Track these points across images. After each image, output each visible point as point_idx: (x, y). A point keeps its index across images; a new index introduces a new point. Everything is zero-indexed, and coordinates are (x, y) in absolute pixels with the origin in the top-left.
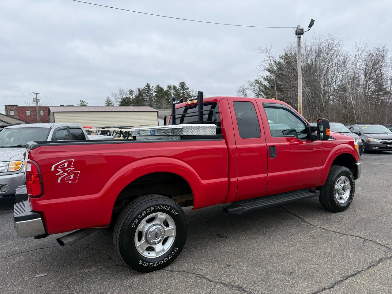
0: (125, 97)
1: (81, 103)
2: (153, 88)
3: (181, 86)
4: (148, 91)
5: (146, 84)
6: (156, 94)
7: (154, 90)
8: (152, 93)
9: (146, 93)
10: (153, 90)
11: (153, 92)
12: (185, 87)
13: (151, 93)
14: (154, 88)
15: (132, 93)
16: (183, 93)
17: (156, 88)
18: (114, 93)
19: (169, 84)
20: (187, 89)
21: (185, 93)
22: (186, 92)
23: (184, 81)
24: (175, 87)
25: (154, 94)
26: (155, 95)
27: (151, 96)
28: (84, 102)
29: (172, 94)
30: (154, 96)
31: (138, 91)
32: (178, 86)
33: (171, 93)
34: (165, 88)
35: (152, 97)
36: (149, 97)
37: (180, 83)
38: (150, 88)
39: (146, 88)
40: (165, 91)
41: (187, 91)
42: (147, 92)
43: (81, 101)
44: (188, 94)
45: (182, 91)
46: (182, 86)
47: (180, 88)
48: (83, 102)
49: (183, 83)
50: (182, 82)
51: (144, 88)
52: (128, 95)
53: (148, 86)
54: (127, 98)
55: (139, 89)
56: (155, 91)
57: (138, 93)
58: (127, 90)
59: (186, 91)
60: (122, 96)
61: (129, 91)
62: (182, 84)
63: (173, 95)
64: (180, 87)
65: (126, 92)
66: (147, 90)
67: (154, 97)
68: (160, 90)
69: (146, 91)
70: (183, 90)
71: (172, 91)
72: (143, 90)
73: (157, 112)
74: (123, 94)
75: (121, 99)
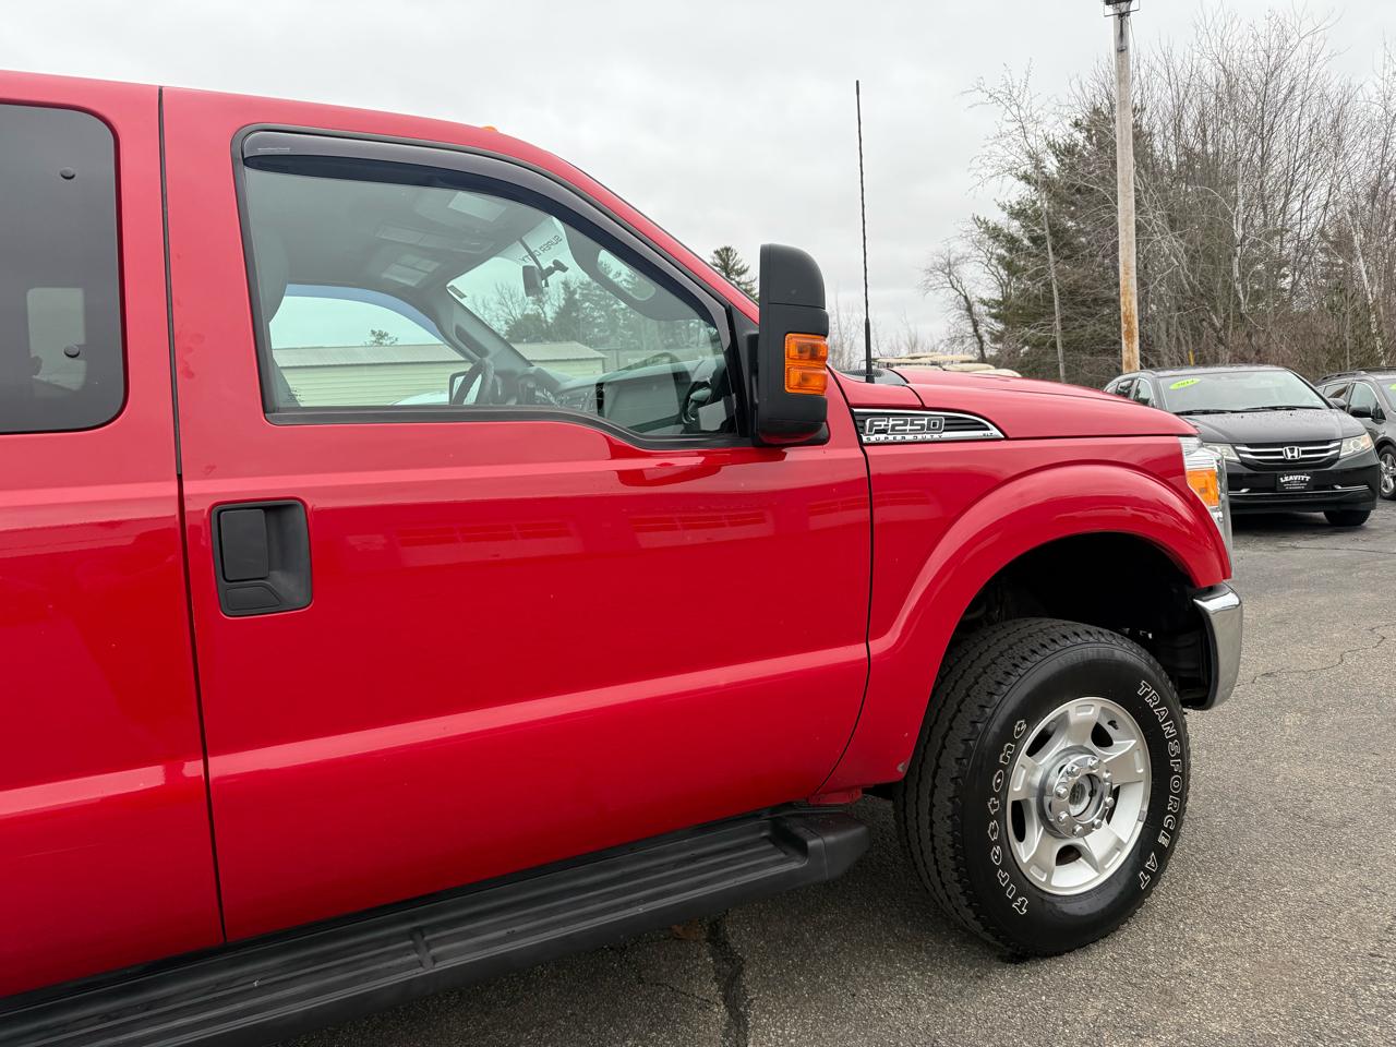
0: (517, 313)
1: (374, 339)
3: (718, 261)
9: (596, 296)
12: (734, 265)
15: (543, 300)
17: (628, 279)
20: (741, 272)
23: (728, 245)
27: (615, 306)
28: (386, 334)
35: (615, 311)
37: (716, 252)
41: (743, 278)
42: (598, 292)
43: (373, 332)
46: (723, 260)
47: (715, 268)
48: (381, 336)
49: (727, 250)
50: (723, 246)
51: (590, 281)
52: (531, 309)
54: (527, 317)
55: (566, 285)
57: (562, 296)
59: (737, 279)
60: (507, 310)
62: (725, 257)
64: (716, 265)
65: (520, 296)
67: (622, 309)
69: (595, 288)
72: (583, 289)
73: (600, 363)
74: (510, 303)
75: (507, 323)
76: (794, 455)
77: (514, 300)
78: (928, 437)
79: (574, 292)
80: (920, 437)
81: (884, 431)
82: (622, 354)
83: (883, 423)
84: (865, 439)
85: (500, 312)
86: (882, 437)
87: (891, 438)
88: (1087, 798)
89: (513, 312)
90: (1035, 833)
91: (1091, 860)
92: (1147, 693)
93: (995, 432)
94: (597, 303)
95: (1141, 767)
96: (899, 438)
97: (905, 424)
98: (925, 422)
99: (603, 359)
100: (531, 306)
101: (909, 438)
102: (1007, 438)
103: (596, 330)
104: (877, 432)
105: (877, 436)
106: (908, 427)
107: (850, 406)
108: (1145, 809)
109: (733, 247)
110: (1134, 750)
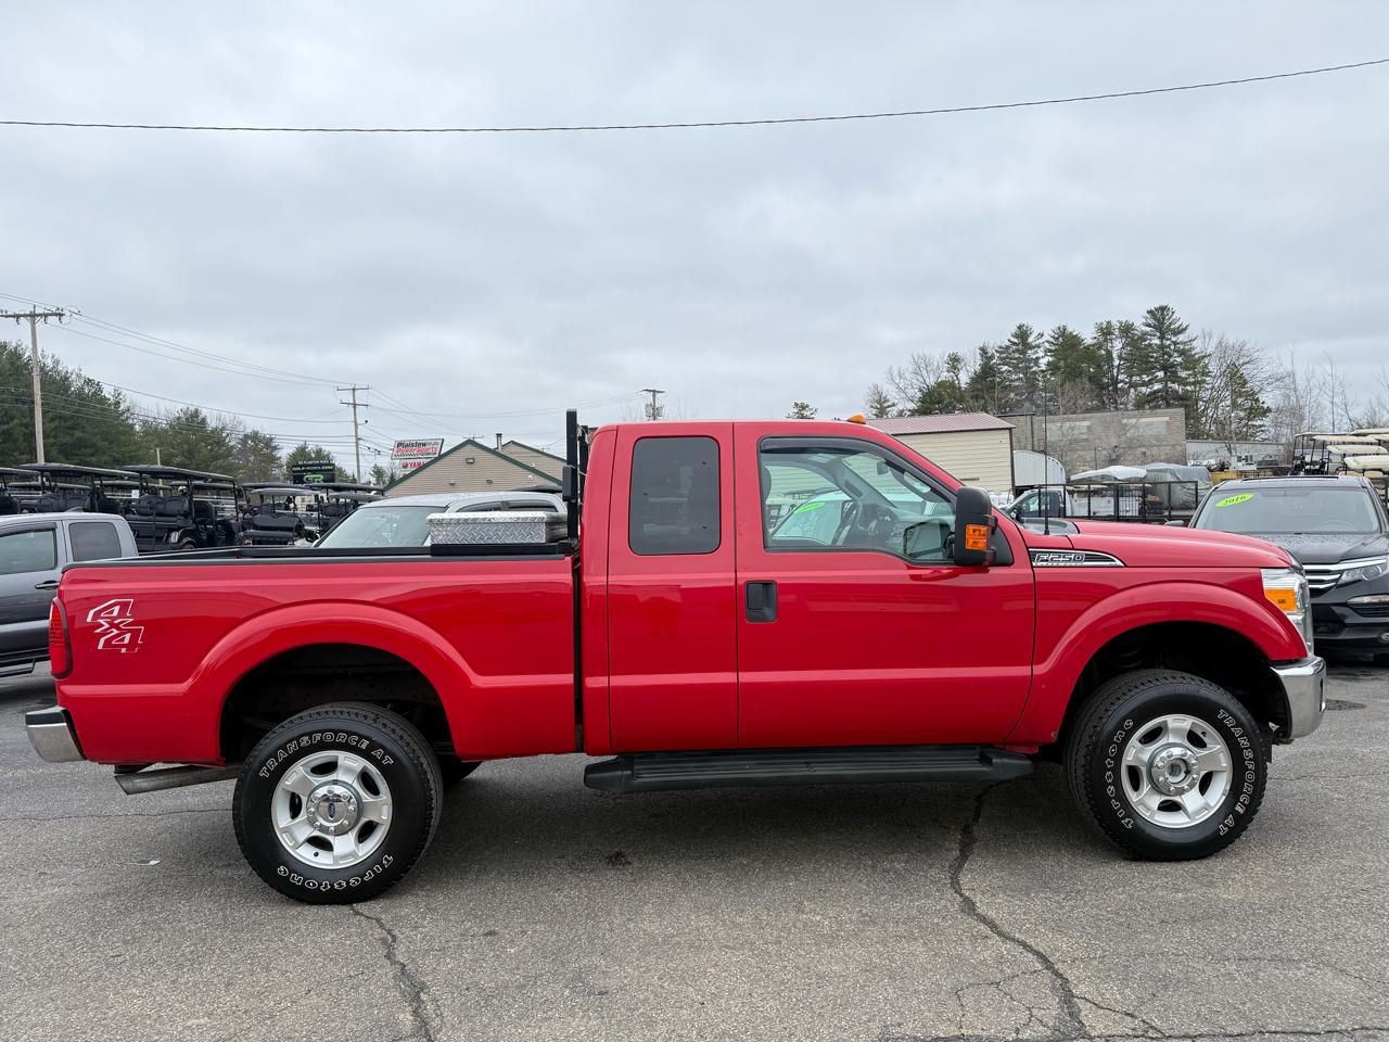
0: (931, 381)
1: (797, 411)
2: (1041, 341)
3: (1151, 321)
4: (1023, 352)
5: (1014, 329)
6: (1051, 359)
7: (1047, 345)
8: (1038, 358)
9: (1015, 359)
10: (1039, 347)
11: (1041, 354)
12: (1170, 324)
13: (1034, 357)
14: (1046, 337)
15: (959, 366)
16: (1162, 347)
17: (1052, 340)
18: (895, 372)
19: (1103, 320)
20: (1178, 332)
21: (1169, 347)
22: (1175, 343)
23: (1164, 304)
24: (1126, 329)
25: (1043, 362)
26: (1049, 364)
27: (1034, 369)
28: (807, 406)
29: (1115, 355)
30: (1044, 367)
31: (979, 357)
32: (1139, 322)
33: (1109, 353)
34: (1088, 336)
35: (1035, 372)
36: (1025, 374)
37: (1149, 312)
38: (1030, 340)
39: (1016, 340)
40: (1087, 348)
41: (1181, 338)
42: (1017, 355)
43: (796, 404)
44: (1182, 353)
45: (1156, 341)
46: (1158, 321)
47: (1148, 329)
48: (804, 407)
49: (1163, 309)
50: (1158, 306)
51: (1008, 343)
52: (945, 376)
53: (1022, 334)
54: (941, 385)
55: (984, 351)
56: (1050, 351)
57: (979, 362)
58: (938, 355)
59: (1174, 339)
60: (921, 379)
61: (946, 358)
62: (1159, 317)
63: (1120, 358)
64: (1149, 325)
65: (935, 363)
66: (1017, 351)
67: (1043, 371)
68: (1067, 344)
69: (1014, 352)
70: (1162, 338)
71: (1117, 346)
72: (1001, 353)
73: (1008, 431)
74: (924, 372)
75: (920, 391)
76: (994, 571)
77: (929, 368)
78: (1074, 564)
79: (992, 357)
80: (1068, 564)
81: (1047, 561)
82: (1036, 418)
83: (1046, 557)
84: (1034, 564)
85: (915, 381)
86: (1045, 564)
87: (1050, 564)
88: (1183, 775)
89: (927, 380)
90: (1146, 787)
91: (1186, 811)
92: (1225, 718)
93: (1118, 563)
94: (1015, 367)
95: (1224, 762)
96: (1055, 564)
97: (1060, 557)
98: (1072, 557)
99: (1010, 429)
100: (946, 374)
101: (1062, 564)
102: (1126, 566)
103: (1012, 395)
104: (1042, 561)
105: (1042, 563)
106: (1061, 559)
107: (1027, 548)
108: (1228, 788)
109: (1170, 306)
110: (1219, 751)
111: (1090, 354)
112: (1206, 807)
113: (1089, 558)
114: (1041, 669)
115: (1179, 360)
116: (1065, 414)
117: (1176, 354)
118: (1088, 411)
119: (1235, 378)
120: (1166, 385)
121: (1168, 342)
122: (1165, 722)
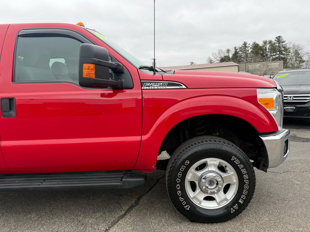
1: (191, 64)
2: (249, 46)
3: (277, 40)
4: (245, 48)
5: (243, 43)
6: (252, 50)
7: (251, 47)
8: (248, 50)
10: (249, 47)
11: (249, 49)
12: (281, 40)
13: (248, 49)
14: (251, 45)
15: (229, 52)
16: (279, 46)
17: (252, 45)
18: (214, 54)
19: (265, 40)
20: (283, 42)
21: (281, 46)
22: (282, 45)
23: (280, 35)
24: (270, 42)
25: (250, 51)
26: (251, 51)
27: (248, 52)
28: (193, 63)
29: (267, 49)
30: (250, 52)
31: (234, 49)
32: (274, 40)
33: (266, 48)
34: (261, 44)
35: (248, 53)
36: (245, 54)
37: (276, 37)
38: (247, 45)
39: (243, 46)
40: (260, 47)
41: (284, 44)
42: (244, 49)
43: (191, 62)
44: (284, 47)
45: (278, 45)
47: (276, 42)
48: (192, 63)
49: (279, 37)
50: (278, 36)
51: (242, 46)
53: (245, 44)
54: (225, 56)
55: (235, 48)
56: (252, 48)
57: (234, 51)
58: (224, 49)
59: (282, 44)
61: (226, 50)
62: (279, 39)
63: (268, 49)
64: (276, 41)
65: (224, 51)
66: (244, 48)
67: (250, 53)
68: (256, 46)
69: (243, 48)
70: (279, 44)
71: (268, 46)
72: (239, 49)
73: (237, 66)
74: (221, 53)
75: (220, 58)
77: (222, 53)
78: (162, 88)
79: (237, 50)
80: (159, 88)
81: (149, 86)
82: (246, 64)
83: (148, 84)
84: (143, 88)
85: (219, 56)
86: (148, 88)
87: (150, 88)
88: (215, 185)
89: (222, 55)
90: (197, 190)
91: (216, 201)
92: (235, 160)
93: (184, 87)
94: (243, 52)
95: (235, 180)
96: (153, 88)
97: (155, 84)
98: (161, 84)
100: (226, 54)
101: (156, 88)
102: (187, 88)
103: (242, 59)
104: (146, 86)
105: (146, 87)
106: (156, 85)
107: (141, 80)
108: (236, 192)
109: (281, 36)
110: (233, 175)
111: (261, 48)
112: (226, 199)
113: (169, 85)
114: (145, 137)
115: (283, 49)
116: (253, 63)
117: (282, 48)
118: (260, 62)
119: (297, 53)
120: (280, 55)
121: (281, 45)
122: (207, 161)
